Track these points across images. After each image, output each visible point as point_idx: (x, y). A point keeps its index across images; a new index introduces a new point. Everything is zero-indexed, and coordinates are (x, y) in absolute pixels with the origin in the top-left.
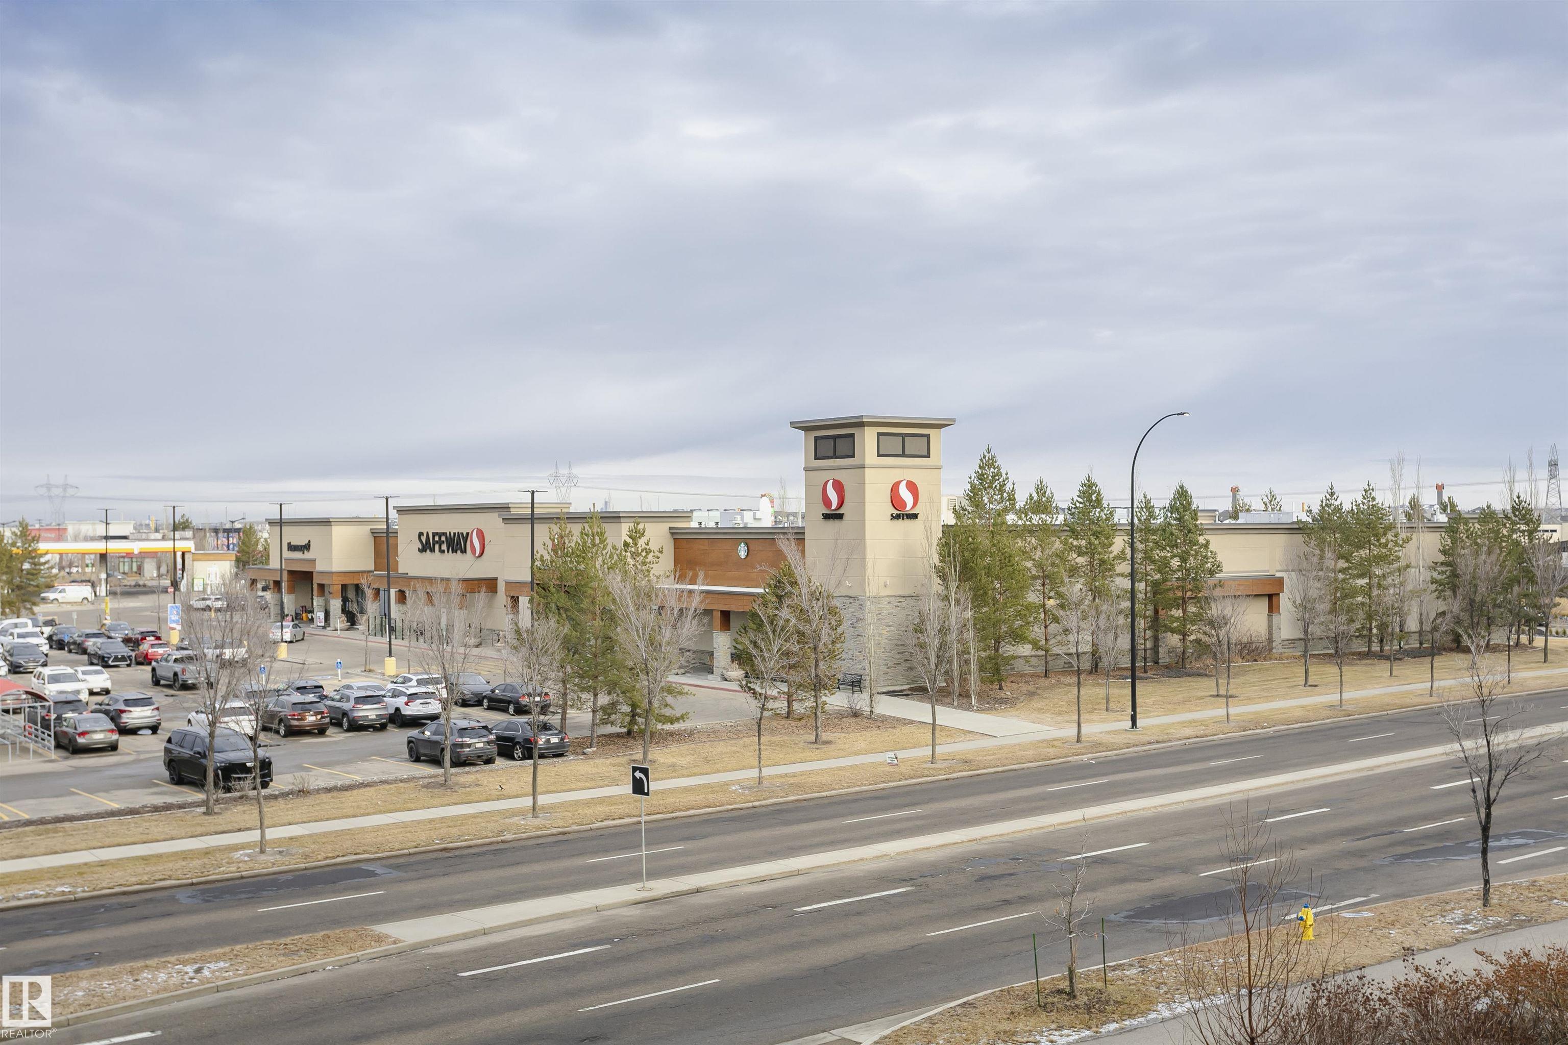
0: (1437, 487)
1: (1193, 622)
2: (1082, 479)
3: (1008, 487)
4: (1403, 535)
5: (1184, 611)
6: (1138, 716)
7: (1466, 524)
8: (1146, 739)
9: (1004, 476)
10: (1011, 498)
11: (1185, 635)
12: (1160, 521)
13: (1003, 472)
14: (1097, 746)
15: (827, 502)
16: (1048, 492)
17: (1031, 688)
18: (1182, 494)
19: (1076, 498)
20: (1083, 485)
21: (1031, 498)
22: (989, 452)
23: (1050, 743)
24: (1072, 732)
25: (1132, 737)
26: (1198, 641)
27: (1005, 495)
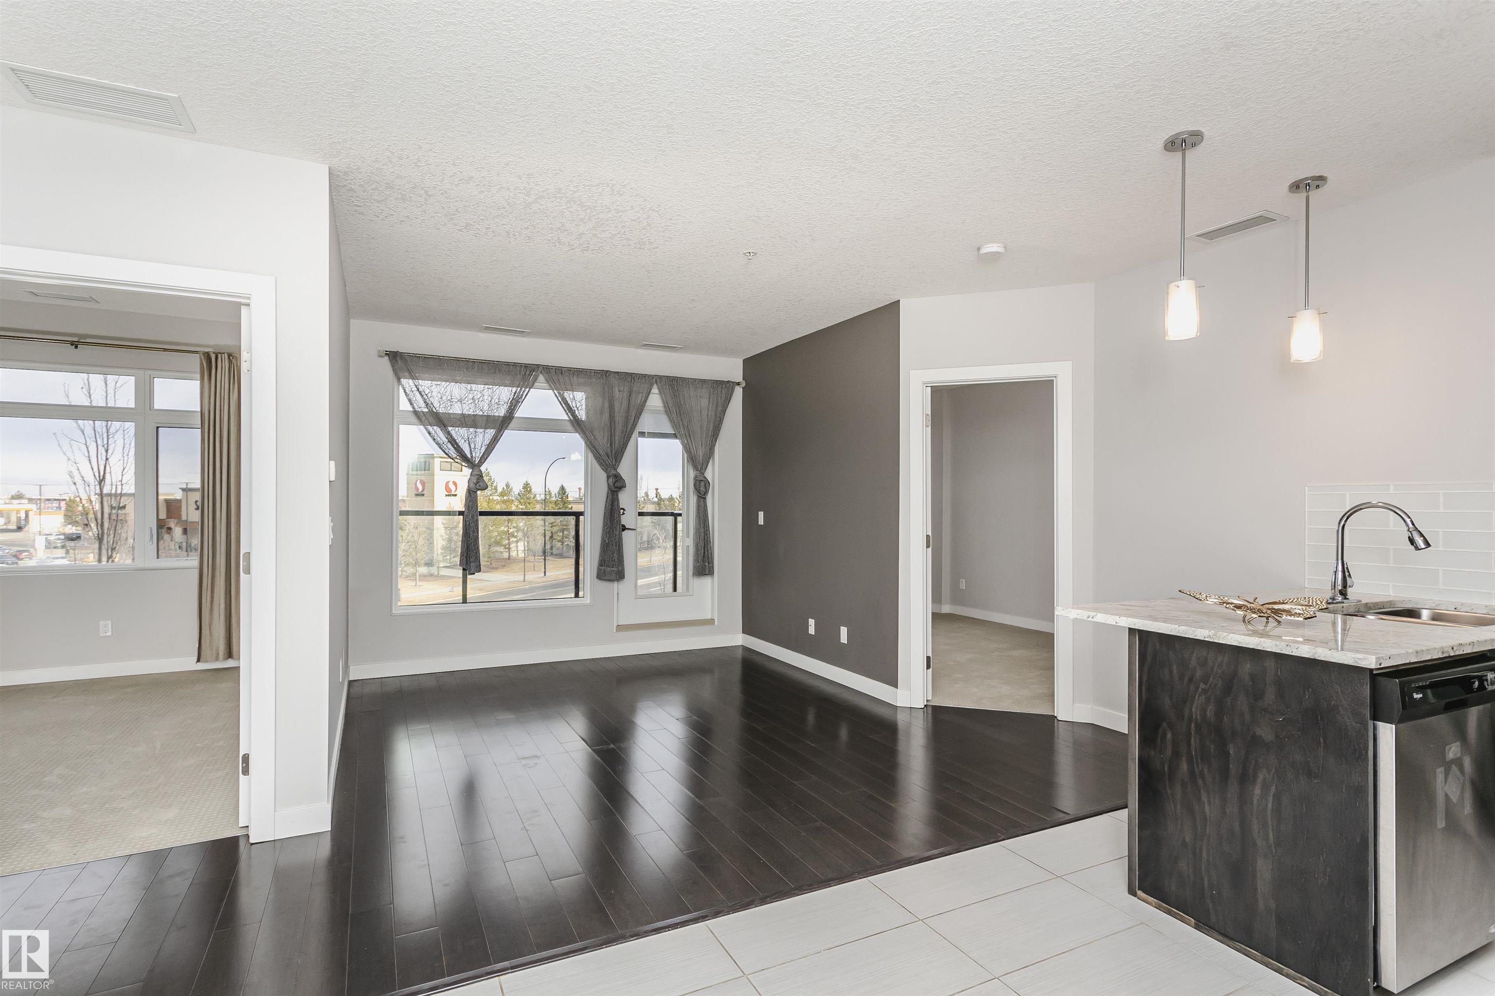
0: (656, 489)
1: (566, 538)
2: (524, 482)
3: (495, 484)
4: (642, 506)
5: (563, 534)
6: (546, 572)
7: (664, 502)
8: (549, 580)
9: (493, 480)
10: (496, 488)
11: (563, 543)
12: (554, 499)
13: (493, 478)
14: (531, 582)
15: (417, 489)
16: (510, 487)
17: (503, 563)
18: (562, 488)
19: (522, 490)
20: (524, 484)
21: (503, 489)
22: (487, 470)
23: (513, 582)
24: (521, 578)
25: (544, 579)
26: (568, 545)
27: (493, 487)
